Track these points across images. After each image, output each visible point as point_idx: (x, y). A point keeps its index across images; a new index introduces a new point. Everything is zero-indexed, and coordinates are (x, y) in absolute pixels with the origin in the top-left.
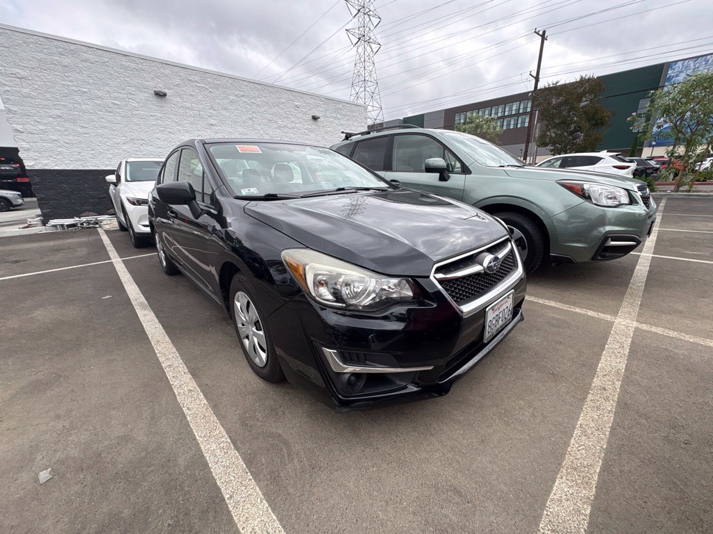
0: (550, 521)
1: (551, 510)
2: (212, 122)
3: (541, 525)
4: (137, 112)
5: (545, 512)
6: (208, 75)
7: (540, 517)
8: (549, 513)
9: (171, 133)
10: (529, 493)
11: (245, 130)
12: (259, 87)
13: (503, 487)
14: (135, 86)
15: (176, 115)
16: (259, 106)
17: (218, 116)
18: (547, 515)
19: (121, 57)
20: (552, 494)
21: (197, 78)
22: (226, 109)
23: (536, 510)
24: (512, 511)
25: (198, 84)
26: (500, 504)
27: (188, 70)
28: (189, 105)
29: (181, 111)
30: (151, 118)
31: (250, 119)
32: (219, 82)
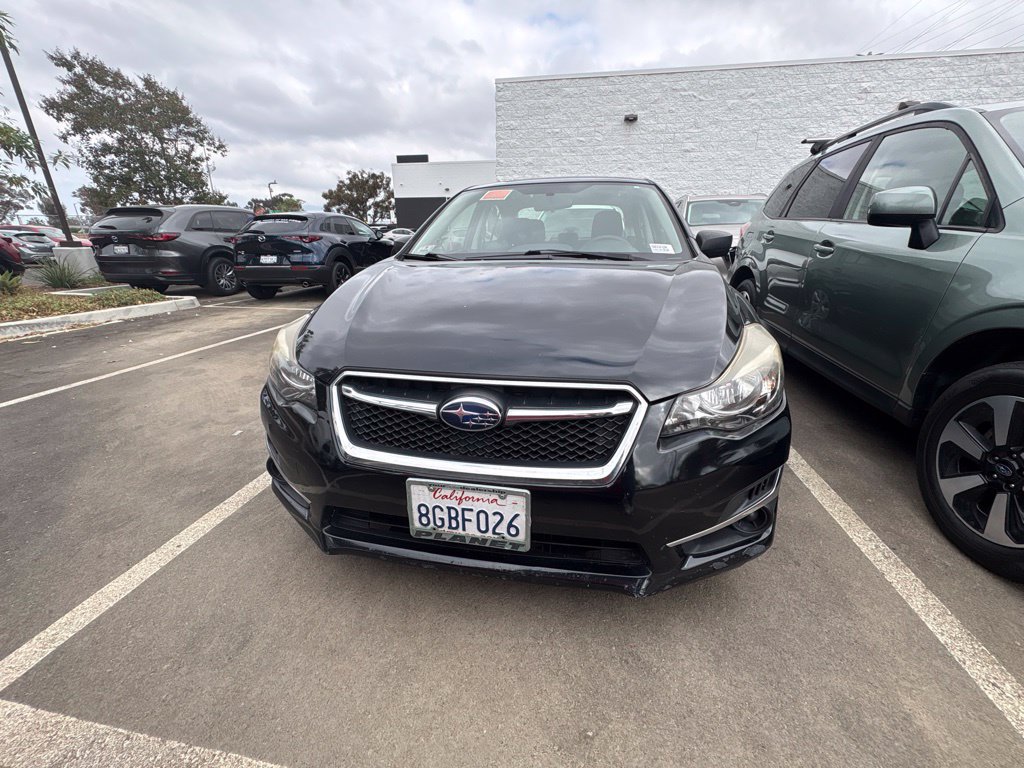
0: (204, 760)
1: (222, 760)
2: (689, 145)
3: (197, 749)
4: (599, 148)
5: (218, 752)
6: (702, 75)
7: (212, 746)
8: (216, 758)
9: (629, 169)
10: (248, 726)
11: (737, 153)
12: (789, 71)
13: (258, 690)
14: (606, 115)
15: (642, 144)
16: (778, 106)
17: (699, 136)
18: (214, 755)
19: (600, 81)
20: (250, 760)
21: (684, 84)
22: (716, 123)
23: (221, 738)
24: (218, 708)
25: (683, 93)
26: (229, 693)
27: (673, 76)
28: (662, 127)
29: (650, 137)
30: (614, 152)
31: (754, 132)
32: (718, 82)
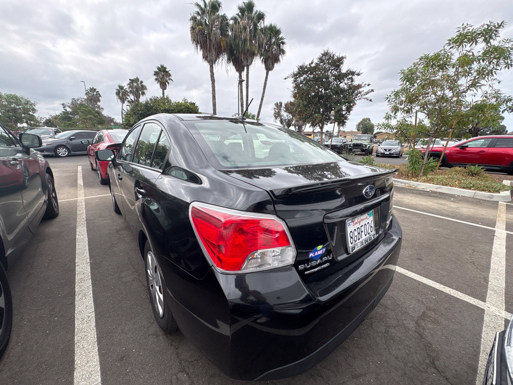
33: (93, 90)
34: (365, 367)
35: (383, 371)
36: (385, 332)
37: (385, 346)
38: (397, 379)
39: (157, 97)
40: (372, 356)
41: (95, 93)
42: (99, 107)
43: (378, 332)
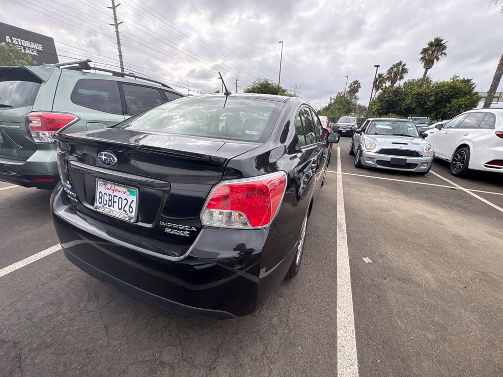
33: (356, 82)
34: (115, 336)
35: (109, 353)
36: (162, 362)
37: (140, 359)
38: (100, 368)
39: (414, 80)
40: (127, 343)
41: (357, 85)
42: (355, 98)
43: (161, 352)
